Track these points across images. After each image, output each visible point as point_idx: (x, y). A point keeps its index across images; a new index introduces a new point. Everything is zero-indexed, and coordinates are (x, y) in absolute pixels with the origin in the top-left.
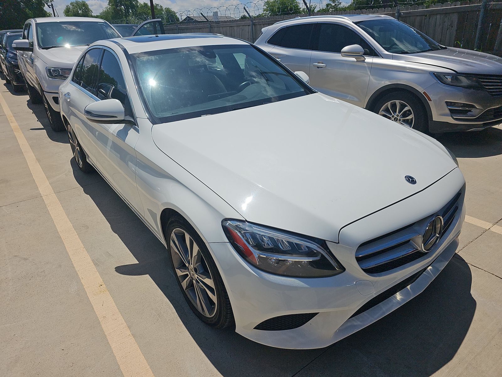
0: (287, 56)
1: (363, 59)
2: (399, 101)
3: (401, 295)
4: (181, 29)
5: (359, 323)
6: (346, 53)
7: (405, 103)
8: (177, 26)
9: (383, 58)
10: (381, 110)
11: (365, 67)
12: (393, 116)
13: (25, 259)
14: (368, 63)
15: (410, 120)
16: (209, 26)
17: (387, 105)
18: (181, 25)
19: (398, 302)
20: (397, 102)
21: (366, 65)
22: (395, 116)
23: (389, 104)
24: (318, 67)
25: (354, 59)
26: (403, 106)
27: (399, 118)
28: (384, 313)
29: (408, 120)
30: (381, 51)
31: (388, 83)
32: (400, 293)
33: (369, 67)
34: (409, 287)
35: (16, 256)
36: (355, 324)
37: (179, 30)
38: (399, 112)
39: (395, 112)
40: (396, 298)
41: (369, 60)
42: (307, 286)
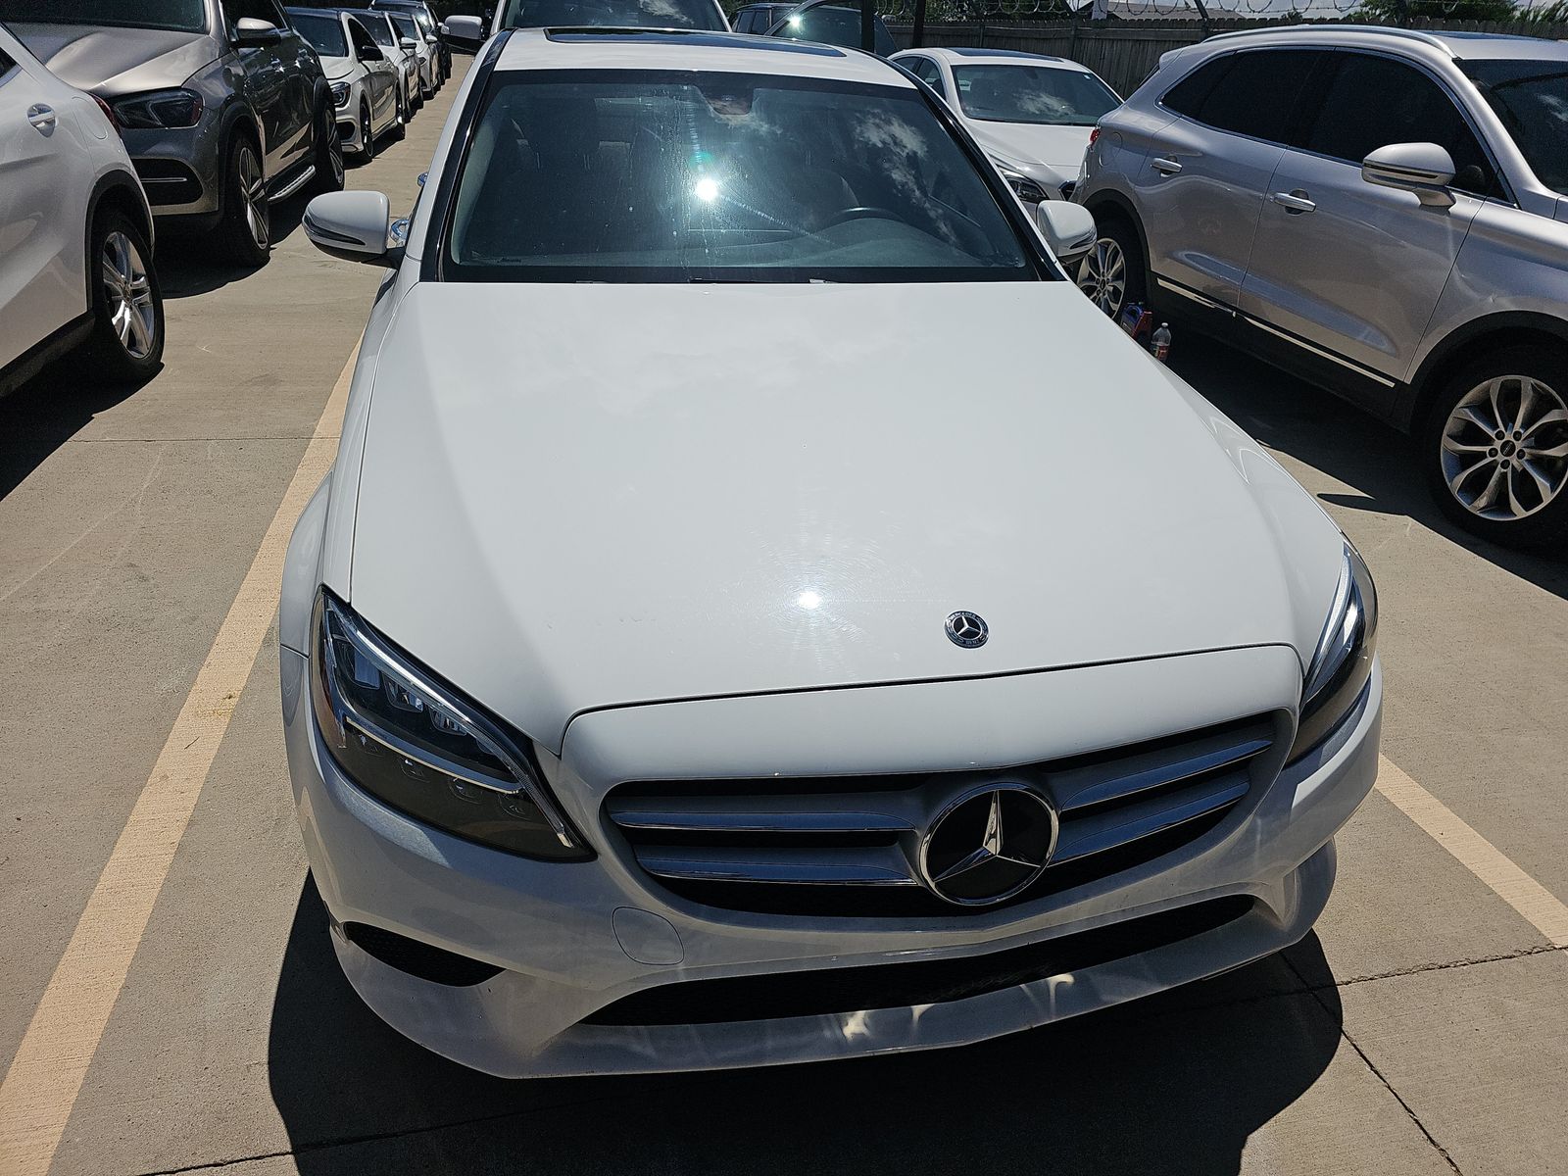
0: (1205, 155)
1: (1443, 199)
2: (1533, 381)
3: (866, 1025)
4: (992, 36)
5: (650, 1051)
6: (1384, 169)
7: (1554, 393)
8: (982, 26)
9: (1520, 208)
10: (1462, 403)
11: (1442, 231)
12: (1500, 436)
13: (144, 579)
14: (1460, 219)
15: (1560, 463)
16: (1073, 33)
17: (1487, 391)
18: (995, 24)
19: (841, 1043)
20: (1527, 383)
21: (1449, 224)
22: (1509, 437)
23: (1494, 385)
24: (1290, 210)
25: (1411, 197)
26: (1543, 404)
27: (1519, 445)
28: (761, 1055)
29: (1553, 460)
30: (1522, 181)
31: (1507, 305)
32: (871, 1017)
33: (1456, 235)
34: (918, 1010)
35: (132, 565)
36: (637, 1048)
37: (986, 39)
38: (1526, 425)
39: (1509, 419)
40: (841, 1025)
41: (1466, 206)
42: (442, 860)
